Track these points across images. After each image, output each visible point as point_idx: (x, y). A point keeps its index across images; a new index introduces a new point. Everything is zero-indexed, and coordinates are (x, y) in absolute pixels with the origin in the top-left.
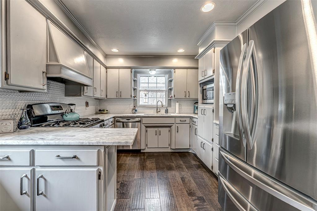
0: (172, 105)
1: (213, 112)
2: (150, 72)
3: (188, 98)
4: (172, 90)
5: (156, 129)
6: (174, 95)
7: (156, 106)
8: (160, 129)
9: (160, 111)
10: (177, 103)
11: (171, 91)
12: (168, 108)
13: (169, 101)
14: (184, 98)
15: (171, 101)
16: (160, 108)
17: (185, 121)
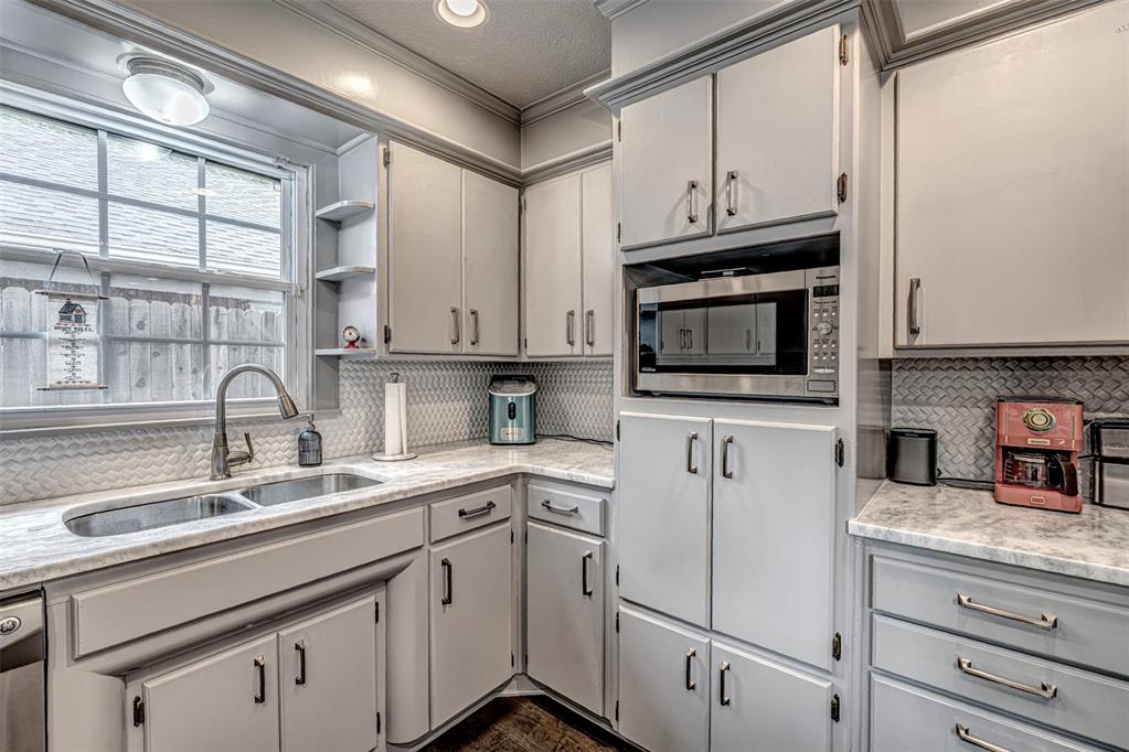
0: (343, 396)
1: (840, 460)
2: (134, 90)
3: (471, 349)
4: (344, 287)
5: (261, 646)
6: (387, 331)
7: (212, 416)
8: (292, 632)
9: (249, 458)
10: (390, 388)
11: (338, 300)
12: (320, 426)
13: (326, 369)
14: (450, 348)
15: (337, 369)
16: (248, 429)
17: (491, 505)
